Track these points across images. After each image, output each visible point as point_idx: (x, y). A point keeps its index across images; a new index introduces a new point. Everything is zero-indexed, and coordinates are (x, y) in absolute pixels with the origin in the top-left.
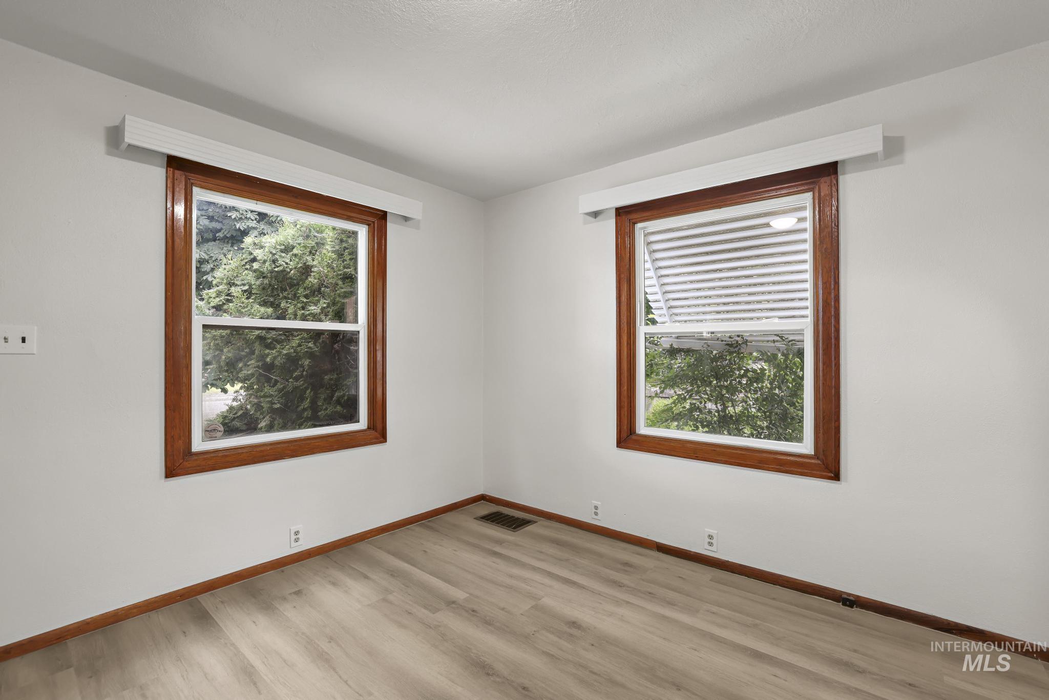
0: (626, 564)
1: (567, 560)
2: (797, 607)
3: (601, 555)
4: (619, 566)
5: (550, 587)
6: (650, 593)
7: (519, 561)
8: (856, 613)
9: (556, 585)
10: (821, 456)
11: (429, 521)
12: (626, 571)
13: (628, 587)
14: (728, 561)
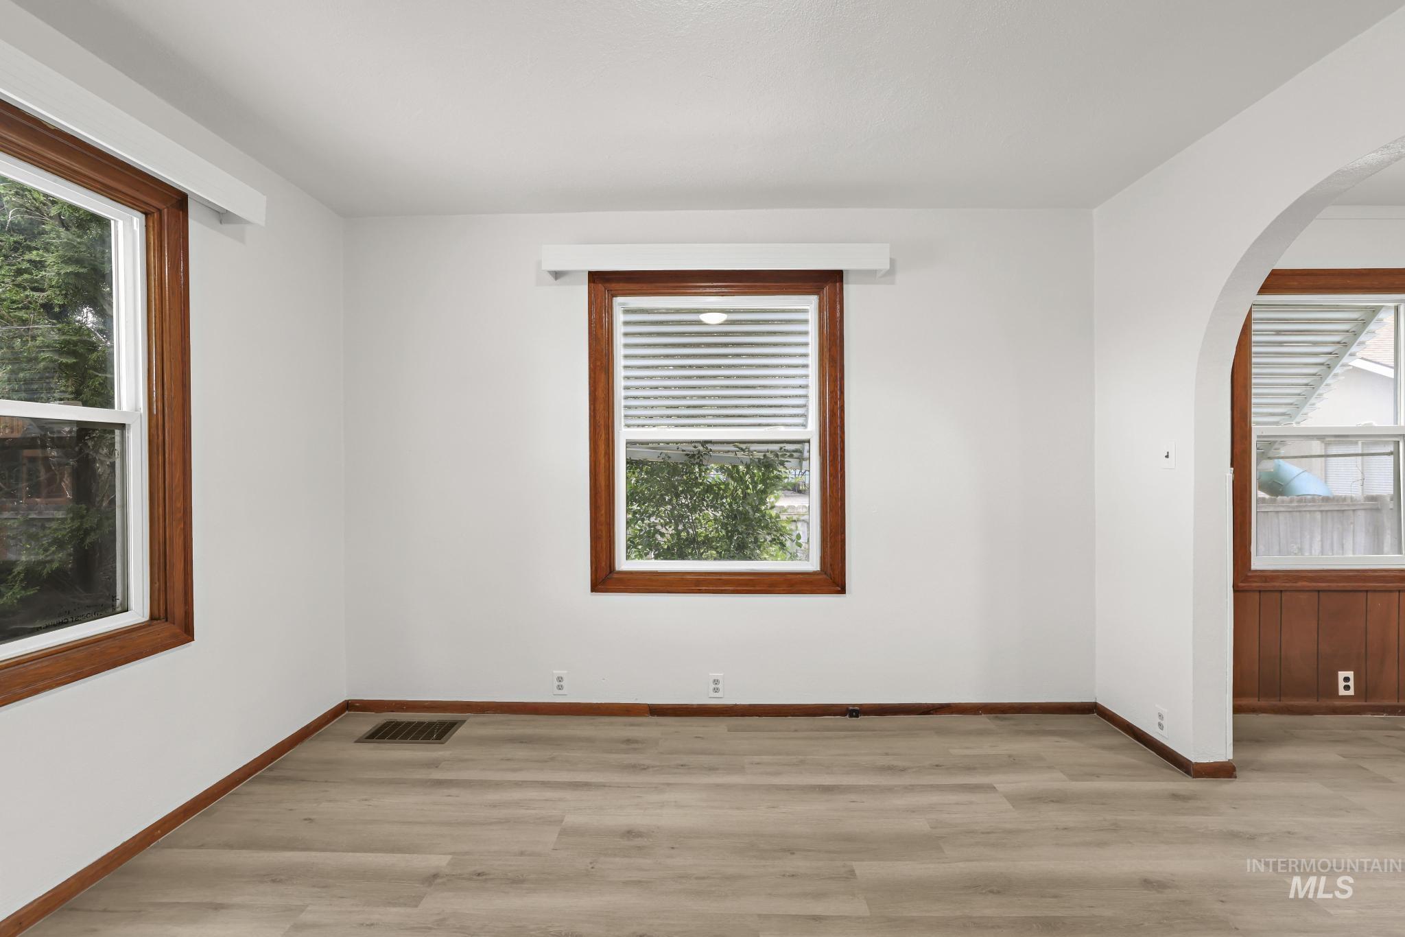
0: (628, 741)
1: (553, 759)
2: (818, 731)
3: (589, 740)
4: (624, 746)
5: (560, 800)
6: (682, 766)
7: (486, 781)
8: (863, 721)
9: (568, 795)
10: (829, 571)
11: (270, 769)
12: (635, 749)
13: (653, 767)
14: (736, 705)
